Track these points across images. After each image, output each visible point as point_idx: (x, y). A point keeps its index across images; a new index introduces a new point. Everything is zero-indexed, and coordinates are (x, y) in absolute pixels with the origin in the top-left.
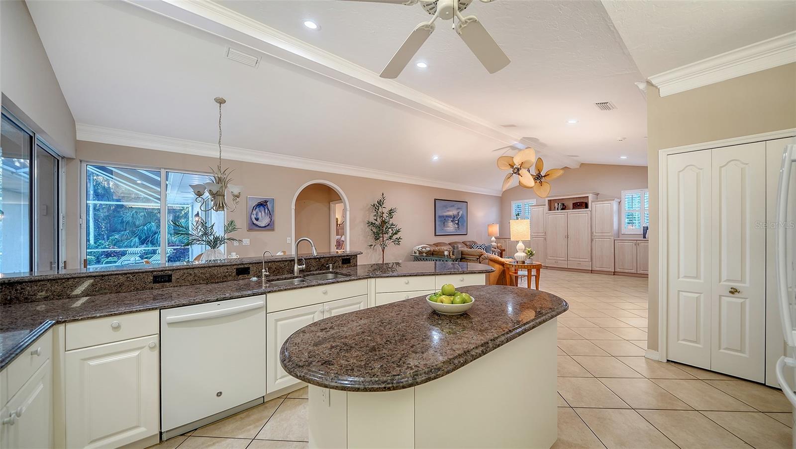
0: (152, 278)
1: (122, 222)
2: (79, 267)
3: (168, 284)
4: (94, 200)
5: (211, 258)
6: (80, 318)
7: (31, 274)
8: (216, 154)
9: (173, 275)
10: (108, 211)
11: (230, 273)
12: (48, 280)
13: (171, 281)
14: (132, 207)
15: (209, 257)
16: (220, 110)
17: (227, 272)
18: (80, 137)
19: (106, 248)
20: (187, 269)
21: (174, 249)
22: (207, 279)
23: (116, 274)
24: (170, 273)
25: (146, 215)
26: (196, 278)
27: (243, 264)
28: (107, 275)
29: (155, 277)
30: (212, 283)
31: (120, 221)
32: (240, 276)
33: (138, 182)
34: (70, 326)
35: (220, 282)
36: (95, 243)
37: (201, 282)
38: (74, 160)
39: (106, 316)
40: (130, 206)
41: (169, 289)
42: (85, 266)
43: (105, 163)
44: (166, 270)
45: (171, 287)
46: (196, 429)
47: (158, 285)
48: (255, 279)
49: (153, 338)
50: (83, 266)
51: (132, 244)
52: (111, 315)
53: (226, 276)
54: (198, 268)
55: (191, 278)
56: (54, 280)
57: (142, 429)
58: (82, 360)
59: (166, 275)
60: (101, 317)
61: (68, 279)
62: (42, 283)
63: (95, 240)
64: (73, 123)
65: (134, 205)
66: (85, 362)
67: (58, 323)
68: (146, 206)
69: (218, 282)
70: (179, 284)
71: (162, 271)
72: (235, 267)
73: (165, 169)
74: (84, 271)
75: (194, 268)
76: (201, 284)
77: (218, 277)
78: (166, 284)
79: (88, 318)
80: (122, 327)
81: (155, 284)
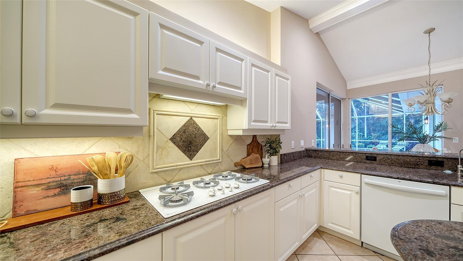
0: (365, 157)
1: (381, 126)
2: (348, 148)
3: (374, 162)
4: (367, 115)
5: (420, 150)
6: (328, 168)
7: (329, 149)
8: (426, 73)
9: (377, 157)
10: (373, 121)
11: (422, 163)
12: (325, 151)
13: (376, 161)
14: (380, 118)
15: (418, 149)
16: (429, 38)
17: (420, 161)
18: (349, 88)
19: (372, 140)
20: (386, 155)
21: (409, 143)
22: (401, 164)
23: (348, 152)
24: (375, 155)
25: (395, 121)
26: (393, 162)
27: (436, 158)
28: (345, 152)
29: (367, 157)
30: (405, 167)
31: (379, 125)
32: (432, 167)
33: (383, 103)
34: (326, 170)
35: (412, 168)
36: (367, 137)
37: (397, 165)
38: (346, 99)
39: (337, 170)
40: (379, 117)
41: (374, 164)
42: (351, 148)
43: (365, 96)
44: (373, 154)
45: (376, 164)
46: (383, 255)
47: (368, 161)
48: (449, 172)
49: (357, 188)
50: (350, 147)
51: (386, 138)
52: (339, 170)
53: (418, 165)
54: (394, 155)
55: (389, 161)
56: (327, 151)
57: (351, 232)
58: (330, 186)
59: (373, 157)
60: (335, 170)
61: (331, 152)
62: (324, 152)
63: (367, 135)
64: (345, 82)
65: (381, 116)
66: (330, 187)
67: (321, 168)
68: (395, 115)
69: (410, 168)
70: (381, 164)
71: (371, 154)
72: (427, 159)
73: (391, 92)
74: (350, 149)
75: (391, 155)
76: (396, 166)
77: (410, 164)
78: (373, 161)
79: (331, 169)
80: (343, 177)
81: (367, 161)
